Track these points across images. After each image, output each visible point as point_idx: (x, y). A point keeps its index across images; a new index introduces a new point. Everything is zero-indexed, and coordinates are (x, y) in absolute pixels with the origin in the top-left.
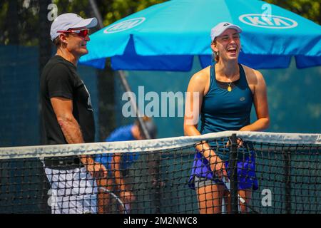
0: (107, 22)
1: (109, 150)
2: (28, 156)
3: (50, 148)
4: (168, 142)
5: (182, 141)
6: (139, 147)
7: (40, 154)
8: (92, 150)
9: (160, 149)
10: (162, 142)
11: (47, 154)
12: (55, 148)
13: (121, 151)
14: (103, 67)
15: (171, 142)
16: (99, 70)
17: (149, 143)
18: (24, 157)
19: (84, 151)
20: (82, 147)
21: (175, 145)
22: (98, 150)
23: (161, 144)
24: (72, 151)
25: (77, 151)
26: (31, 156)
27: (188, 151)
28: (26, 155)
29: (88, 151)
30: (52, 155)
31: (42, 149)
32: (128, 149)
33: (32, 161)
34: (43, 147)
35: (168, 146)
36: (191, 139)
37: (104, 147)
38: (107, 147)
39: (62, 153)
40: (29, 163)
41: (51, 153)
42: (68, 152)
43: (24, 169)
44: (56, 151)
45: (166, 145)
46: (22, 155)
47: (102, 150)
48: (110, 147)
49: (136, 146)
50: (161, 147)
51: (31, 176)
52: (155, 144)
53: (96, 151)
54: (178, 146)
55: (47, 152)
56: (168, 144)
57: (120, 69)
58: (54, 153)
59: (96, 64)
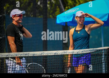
0: (66, 10)
1: (66, 53)
2: (39, 55)
3: (46, 52)
4: (86, 50)
5: (91, 50)
6: (76, 52)
7: (43, 54)
8: (61, 53)
9: (83, 53)
10: (84, 50)
11: (45, 54)
12: (48, 52)
13: (70, 53)
14: (65, 25)
15: (87, 50)
16: (63, 26)
17: (80, 51)
18: (38, 55)
19: (58, 53)
20: (57, 52)
21: (89, 51)
22: (63, 53)
23: (84, 51)
24: (54, 53)
25: (56, 53)
26: (40, 55)
27: (93, 53)
28: (38, 54)
29: (59, 53)
30: (47, 55)
31: (44, 53)
32: (73, 53)
33: (41, 57)
34: (44, 52)
35: (86, 52)
36: (94, 50)
37: (64, 52)
38: (66, 52)
39: (50, 54)
40: (40, 57)
41: (47, 54)
42: (52, 54)
43: (38, 59)
44: (48, 53)
45: (85, 51)
46: (37, 54)
47: (64, 53)
48: (67, 52)
49: (75, 52)
50: (84, 52)
51: (40, 62)
52: (82, 51)
53: (62, 53)
54: (89, 52)
55: (45, 53)
56: (86, 51)
57: (70, 26)
58: (48, 54)
59: (62, 24)
